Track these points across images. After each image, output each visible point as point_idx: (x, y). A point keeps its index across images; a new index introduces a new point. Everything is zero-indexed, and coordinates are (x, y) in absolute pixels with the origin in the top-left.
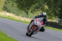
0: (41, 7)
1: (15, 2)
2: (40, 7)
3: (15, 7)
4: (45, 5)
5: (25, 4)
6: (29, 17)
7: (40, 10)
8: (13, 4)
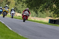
0: (49, 7)
1: (25, 2)
3: (25, 7)
4: (53, 5)
5: (34, 4)
6: (39, 16)
7: (49, 9)
8: (23, 4)
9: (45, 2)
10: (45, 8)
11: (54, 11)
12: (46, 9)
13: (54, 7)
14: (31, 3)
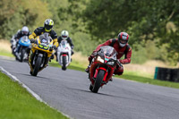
0: (155, 29)
1: (80, 16)
2: (153, 27)
3: (81, 31)
4: (167, 22)
5: (109, 21)
7: (154, 37)
8: (74, 22)
9: (144, 14)
10: (144, 34)
11: (172, 41)
12: (145, 36)
13: (169, 31)
14: (100, 18)
